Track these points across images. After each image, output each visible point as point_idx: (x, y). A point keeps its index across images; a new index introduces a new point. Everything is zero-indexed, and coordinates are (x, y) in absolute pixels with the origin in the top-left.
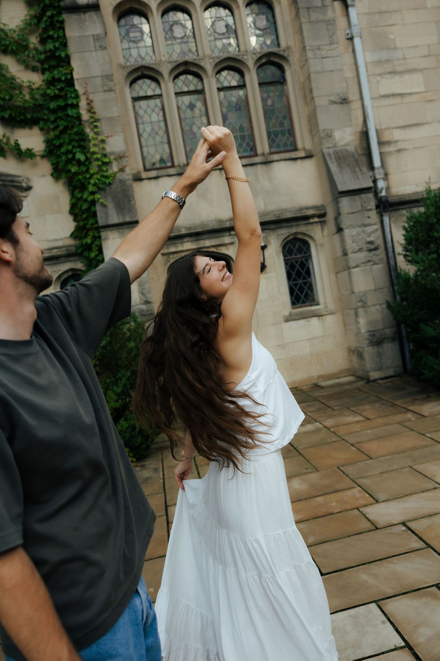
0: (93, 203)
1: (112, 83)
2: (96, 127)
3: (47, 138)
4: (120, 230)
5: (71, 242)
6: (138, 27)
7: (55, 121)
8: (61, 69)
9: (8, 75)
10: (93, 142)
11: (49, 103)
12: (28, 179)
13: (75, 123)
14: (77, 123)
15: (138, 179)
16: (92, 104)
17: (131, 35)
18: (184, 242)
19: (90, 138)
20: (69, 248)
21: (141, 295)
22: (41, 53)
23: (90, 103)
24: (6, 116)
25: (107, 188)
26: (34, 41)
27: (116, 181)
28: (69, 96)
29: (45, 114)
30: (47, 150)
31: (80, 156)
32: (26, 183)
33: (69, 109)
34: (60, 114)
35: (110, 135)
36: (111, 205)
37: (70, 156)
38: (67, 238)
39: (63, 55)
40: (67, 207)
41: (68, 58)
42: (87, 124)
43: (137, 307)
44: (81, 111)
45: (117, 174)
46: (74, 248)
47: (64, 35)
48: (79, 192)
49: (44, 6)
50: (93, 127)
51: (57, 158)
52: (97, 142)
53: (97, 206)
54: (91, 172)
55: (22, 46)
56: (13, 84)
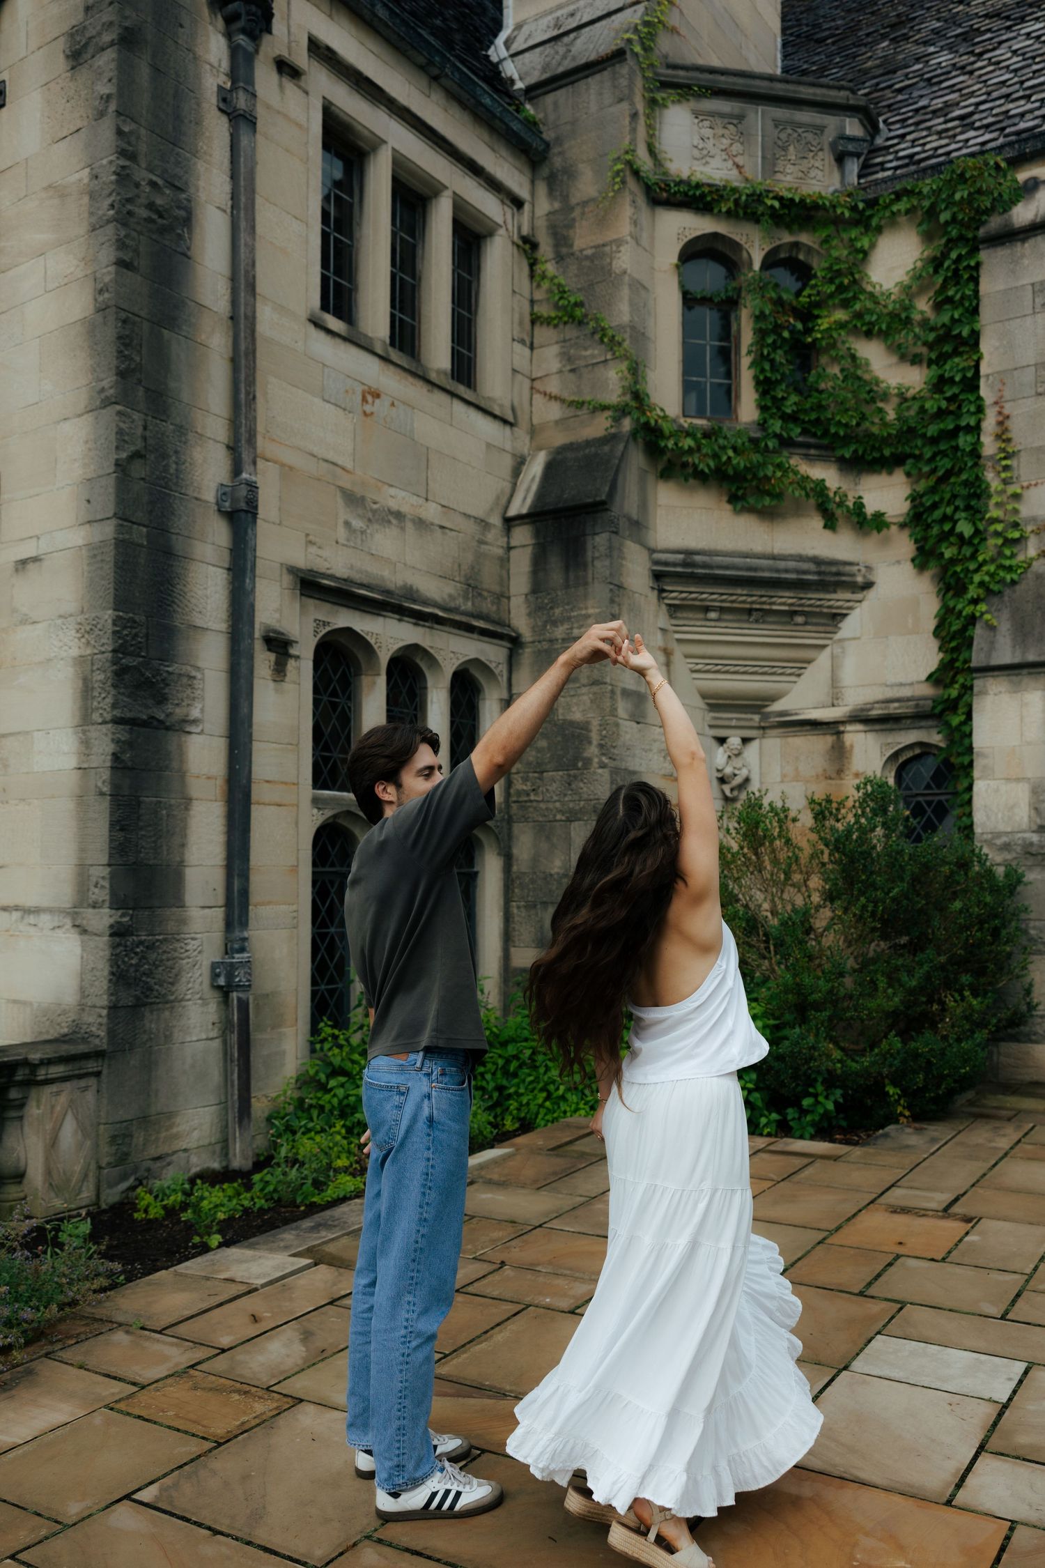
0: (972, 620)
2: (1006, 468)
3: (915, 490)
4: (1014, 678)
5: (927, 690)
7: (932, 459)
8: (957, 360)
9: (867, 377)
10: (993, 501)
11: (926, 427)
12: (869, 568)
13: (966, 465)
14: (970, 464)
16: (1008, 423)
19: (992, 490)
20: (921, 702)
21: (1033, 812)
22: (932, 329)
23: (1002, 422)
24: (847, 455)
25: (1007, 592)
26: (923, 305)
27: (1029, 575)
28: (965, 410)
29: (916, 446)
30: (911, 513)
31: (965, 528)
32: (864, 576)
33: (961, 434)
34: (943, 447)
35: (1034, 482)
36: (1005, 628)
37: (947, 527)
38: (919, 682)
39: (965, 332)
40: (931, 624)
41: (975, 336)
42: (990, 464)
43: (1020, 835)
44: (983, 439)
45: (1034, 563)
46: (930, 703)
47: (976, 292)
48: (954, 596)
49: (949, 241)
50: (1000, 469)
51: (925, 530)
52: (1004, 498)
53: (978, 626)
54: (980, 558)
55: (900, 319)
56: (872, 393)
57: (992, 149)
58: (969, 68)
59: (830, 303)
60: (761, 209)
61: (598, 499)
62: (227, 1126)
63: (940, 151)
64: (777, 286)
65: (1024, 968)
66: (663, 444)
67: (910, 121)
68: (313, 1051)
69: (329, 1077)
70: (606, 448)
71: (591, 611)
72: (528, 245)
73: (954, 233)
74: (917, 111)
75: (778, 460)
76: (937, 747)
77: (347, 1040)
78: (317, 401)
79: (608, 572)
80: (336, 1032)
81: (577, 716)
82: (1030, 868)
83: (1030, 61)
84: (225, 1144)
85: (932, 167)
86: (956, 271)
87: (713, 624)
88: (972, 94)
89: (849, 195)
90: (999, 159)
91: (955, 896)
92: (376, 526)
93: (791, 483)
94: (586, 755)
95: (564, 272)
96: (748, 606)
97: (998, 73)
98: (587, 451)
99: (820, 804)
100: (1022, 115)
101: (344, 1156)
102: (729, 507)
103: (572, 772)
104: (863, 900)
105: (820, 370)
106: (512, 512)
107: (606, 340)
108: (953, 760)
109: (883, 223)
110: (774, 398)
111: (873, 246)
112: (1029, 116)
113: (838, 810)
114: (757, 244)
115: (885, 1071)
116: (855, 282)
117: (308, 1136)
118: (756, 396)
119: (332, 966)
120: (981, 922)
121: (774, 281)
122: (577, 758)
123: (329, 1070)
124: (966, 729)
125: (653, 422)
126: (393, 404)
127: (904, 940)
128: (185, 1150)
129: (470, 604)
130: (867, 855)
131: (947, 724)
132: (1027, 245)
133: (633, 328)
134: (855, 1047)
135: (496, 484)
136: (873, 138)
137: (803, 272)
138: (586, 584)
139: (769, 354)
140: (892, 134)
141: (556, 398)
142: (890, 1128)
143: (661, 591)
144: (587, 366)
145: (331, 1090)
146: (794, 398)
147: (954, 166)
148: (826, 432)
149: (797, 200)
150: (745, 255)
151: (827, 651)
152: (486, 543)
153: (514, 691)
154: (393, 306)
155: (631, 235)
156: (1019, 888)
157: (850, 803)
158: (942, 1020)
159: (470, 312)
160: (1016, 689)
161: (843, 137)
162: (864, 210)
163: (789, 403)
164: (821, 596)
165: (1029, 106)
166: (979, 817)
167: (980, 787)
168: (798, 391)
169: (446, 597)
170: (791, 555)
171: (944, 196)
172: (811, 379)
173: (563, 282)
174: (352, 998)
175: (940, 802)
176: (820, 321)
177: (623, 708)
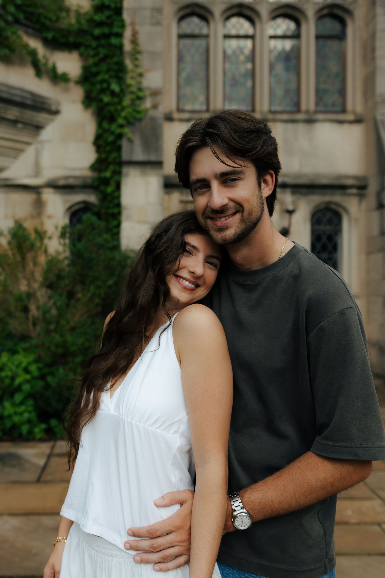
0: (120, 136)
1: (161, 17)
2: (137, 59)
3: (85, 64)
5: (90, 174)
7: (96, 48)
10: (130, 75)
11: (94, 30)
12: (58, 103)
13: (116, 53)
15: (169, 118)
16: (137, 36)
19: (129, 69)
20: (86, 180)
23: (135, 34)
24: (49, 38)
25: (138, 124)
27: (147, 117)
28: (115, 24)
29: (87, 40)
30: (83, 76)
31: (115, 87)
32: (56, 107)
33: (113, 37)
34: (103, 42)
35: (149, 69)
36: (137, 141)
37: (105, 85)
38: (86, 169)
42: (127, 56)
44: (124, 41)
45: (149, 111)
46: (91, 180)
48: (107, 123)
50: (133, 59)
51: (91, 86)
52: (134, 75)
53: (124, 139)
54: (123, 105)
75: (13, 30)
76: (93, 204)
108: (104, 211)
124: (116, 194)
131: (102, 192)
148: (38, 21)
151: (33, 146)
160: (144, 175)
164: (34, 114)
166: (124, 242)
170: (17, 87)
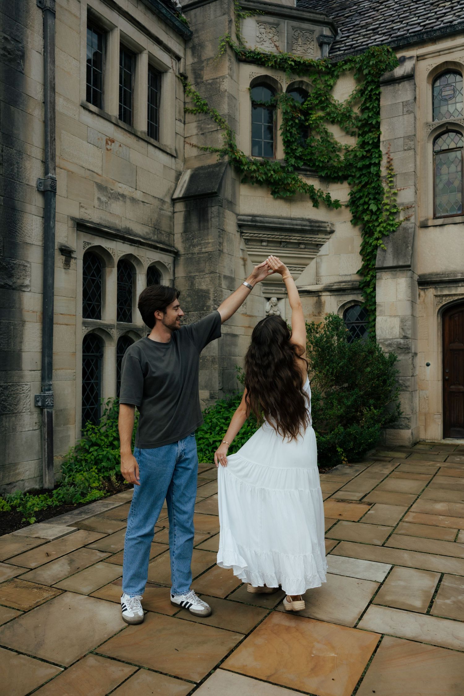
0: (376, 247)
1: (412, 143)
2: (391, 182)
3: (352, 191)
4: (394, 272)
5: (357, 278)
6: (452, 86)
7: (360, 177)
8: (370, 134)
9: (332, 141)
10: (385, 196)
11: (357, 163)
12: (332, 224)
13: (374, 180)
14: (375, 180)
15: (424, 226)
16: (392, 162)
17: (443, 94)
18: (459, 286)
19: (385, 191)
20: (355, 283)
21: (401, 330)
22: (360, 121)
23: (390, 162)
24: (323, 175)
25: (391, 235)
26: (356, 110)
27: (400, 228)
28: (374, 156)
29: (353, 171)
30: (351, 201)
31: (373, 207)
32: (330, 228)
33: (372, 166)
34: (364, 172)
35: (402, 188)
36: (390, 250)
38: (353, 274)
39: (374, 122)
40: (359, 249)
41: (378, 124)
42: (384, 180)
43: (396, 340)
44: (381, 169)
45: (403, 223)
46: (358, 283)
47: (379, 105)
48: (369, 237)
49: (367, 82)
50: (389, 182)
51: (357, 208)
52: (390, 195)
53: (378, 250)
54: (380, 221)
55: (346, 116)
56: (334, 148)
57: (386, 43)
58: (377, 9)
59: (316, 108)
60: (286, 65)
61: (213, 191)
62: (42, 469)
63: (364, 43)
64: (293, 100)
65: (397, 397)
66: (242, 168)
67: (351, 30)
68: (83, 435)
69: (90, 447)
70: (217, 169)
71: (210, 241)
72: (183, 77)
73: (370, 79)
74: (354, 26)
75: (293, 176)
76: (361, 302)
77: (99, 430)
78: (85, 143)
79: (218, 224)
80: (94, 427)
81: (204, 287)
82: (400, 354)
83: (402, 7)
84: (41, 477)
85: (361, 50)
86: (370, 95)
87: (264, 248)
88: (378, 20)
89: (325, 61)
90: (388, 47)
91: (367, 365)
92: (112, 200)
93: (299, 187)
94: (208, 304)
95: (199, 90)
96: (280, 240)
97: (389, 11)
98: (209, 170)
99: (309, 326)
100: (399, 29)
101: (96, 482)
102: (271, 196)
103: (201, 312)
104: (327, 367)
105: (312, 137)
106: (175, 196)
107: (217, 121)
108: (368, 308)
109: (339, 74)
110: (292, 149)
111: (335, 84)
112: (401, 30)
113: (317, 328)
114: (284, 81)
115: (336, 441)
116: (327, 99)
117: (80, 473)
118: (284, 148)
119: (92, 397)
120: (378, 377)
121: (292, 97)
122: (204, 306)
123: (90, 444)
124: (373, 294)
125: (238, 158)
126: (120, 146)
127: (346, 385)
128: (22, 480)
129: (156, 236)
130: (329, 348)
131: (365, 292)
132: (400, 85)
133: (229, 116)
134: (325, 432)
135: (168, 183)
136: (335, 37)
137: (304, 94)
138: (208, 229)
139: (289, 129)
140: (344, 35)
141: (195, 146)
142: (339, 466)
143: (242, 233)
144: (209, 132)
145: (91, 452)
146: (300, 149)
147: (370, 50)
148: (314, 165)
149: (302, 62)
150: (279, 85)
151: (314, 260)
152: (163, 210)
153: (176, 276)
154: (120, 101)
155: (229, 74)
156: (395, 363)
157: (322, 326)
158: (362, 419)
159: (156, 106)
160: (395, 277)
161: (322, 35)
162: (331, 68)
163: (298, 151)
164: (312, 236)
165: (402, 26)
166: (378, 332)
167: (378, 319)
168: (302, 146)
169: (145, 233)
170: (299, 218)
171: (365, 63)
172: (308, 141)
173: (198, 94)
174: (101, 412)
175: (362, 326)
176: (312, 116)
177: (224, 284)
